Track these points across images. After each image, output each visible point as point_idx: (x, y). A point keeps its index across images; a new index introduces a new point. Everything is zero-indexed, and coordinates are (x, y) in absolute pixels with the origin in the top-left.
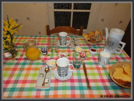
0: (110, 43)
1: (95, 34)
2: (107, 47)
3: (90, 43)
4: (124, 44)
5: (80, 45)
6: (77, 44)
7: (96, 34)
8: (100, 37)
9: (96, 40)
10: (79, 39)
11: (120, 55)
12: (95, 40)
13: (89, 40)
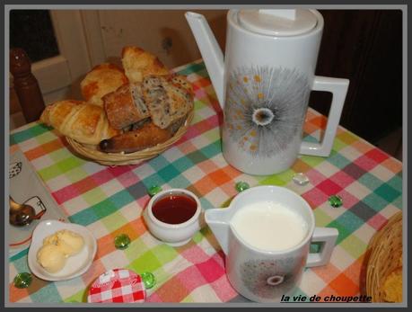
0: (257, 111)
1: (126, 82)
2: (248, 144)
3: (121, 157)
4: (338, 88)
5: (61, 197)
6: (33, 203)
7: (135, 76)
8: (171, 90)
9: (157, 122)
10: (32, 155)
11: (333, 157)
12: (150, 119)
13: (105, 146)
